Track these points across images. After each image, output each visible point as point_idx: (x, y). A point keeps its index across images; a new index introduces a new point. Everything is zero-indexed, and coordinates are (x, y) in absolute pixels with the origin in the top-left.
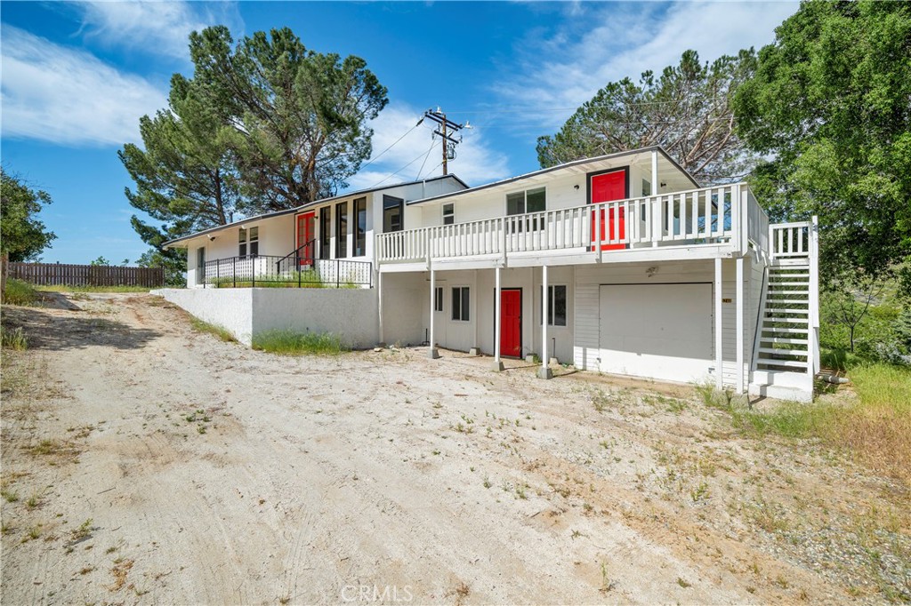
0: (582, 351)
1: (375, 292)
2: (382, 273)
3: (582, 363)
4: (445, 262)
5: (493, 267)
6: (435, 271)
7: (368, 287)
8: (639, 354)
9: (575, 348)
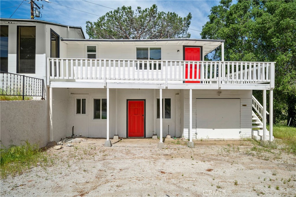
0: (188, 130)
1: (46, 103)
2: (53, 89)
3: (188, 136)
4: (120, 83)
5: (159, 88)
6: (110, 89)
7: (39, 98)
8: (213, 129)
9: (184, 129)
